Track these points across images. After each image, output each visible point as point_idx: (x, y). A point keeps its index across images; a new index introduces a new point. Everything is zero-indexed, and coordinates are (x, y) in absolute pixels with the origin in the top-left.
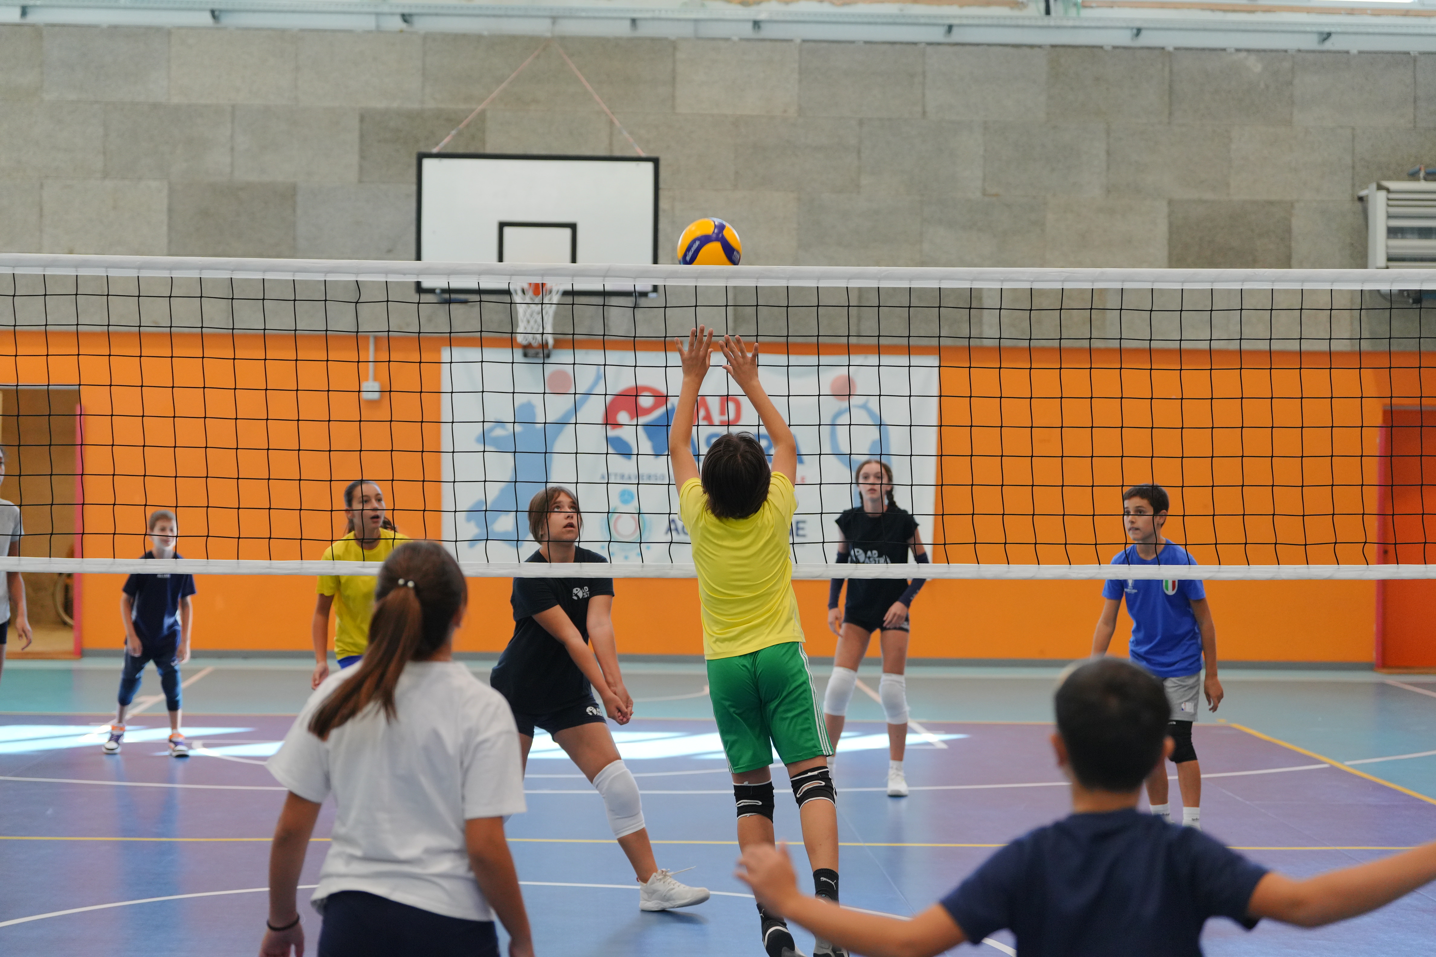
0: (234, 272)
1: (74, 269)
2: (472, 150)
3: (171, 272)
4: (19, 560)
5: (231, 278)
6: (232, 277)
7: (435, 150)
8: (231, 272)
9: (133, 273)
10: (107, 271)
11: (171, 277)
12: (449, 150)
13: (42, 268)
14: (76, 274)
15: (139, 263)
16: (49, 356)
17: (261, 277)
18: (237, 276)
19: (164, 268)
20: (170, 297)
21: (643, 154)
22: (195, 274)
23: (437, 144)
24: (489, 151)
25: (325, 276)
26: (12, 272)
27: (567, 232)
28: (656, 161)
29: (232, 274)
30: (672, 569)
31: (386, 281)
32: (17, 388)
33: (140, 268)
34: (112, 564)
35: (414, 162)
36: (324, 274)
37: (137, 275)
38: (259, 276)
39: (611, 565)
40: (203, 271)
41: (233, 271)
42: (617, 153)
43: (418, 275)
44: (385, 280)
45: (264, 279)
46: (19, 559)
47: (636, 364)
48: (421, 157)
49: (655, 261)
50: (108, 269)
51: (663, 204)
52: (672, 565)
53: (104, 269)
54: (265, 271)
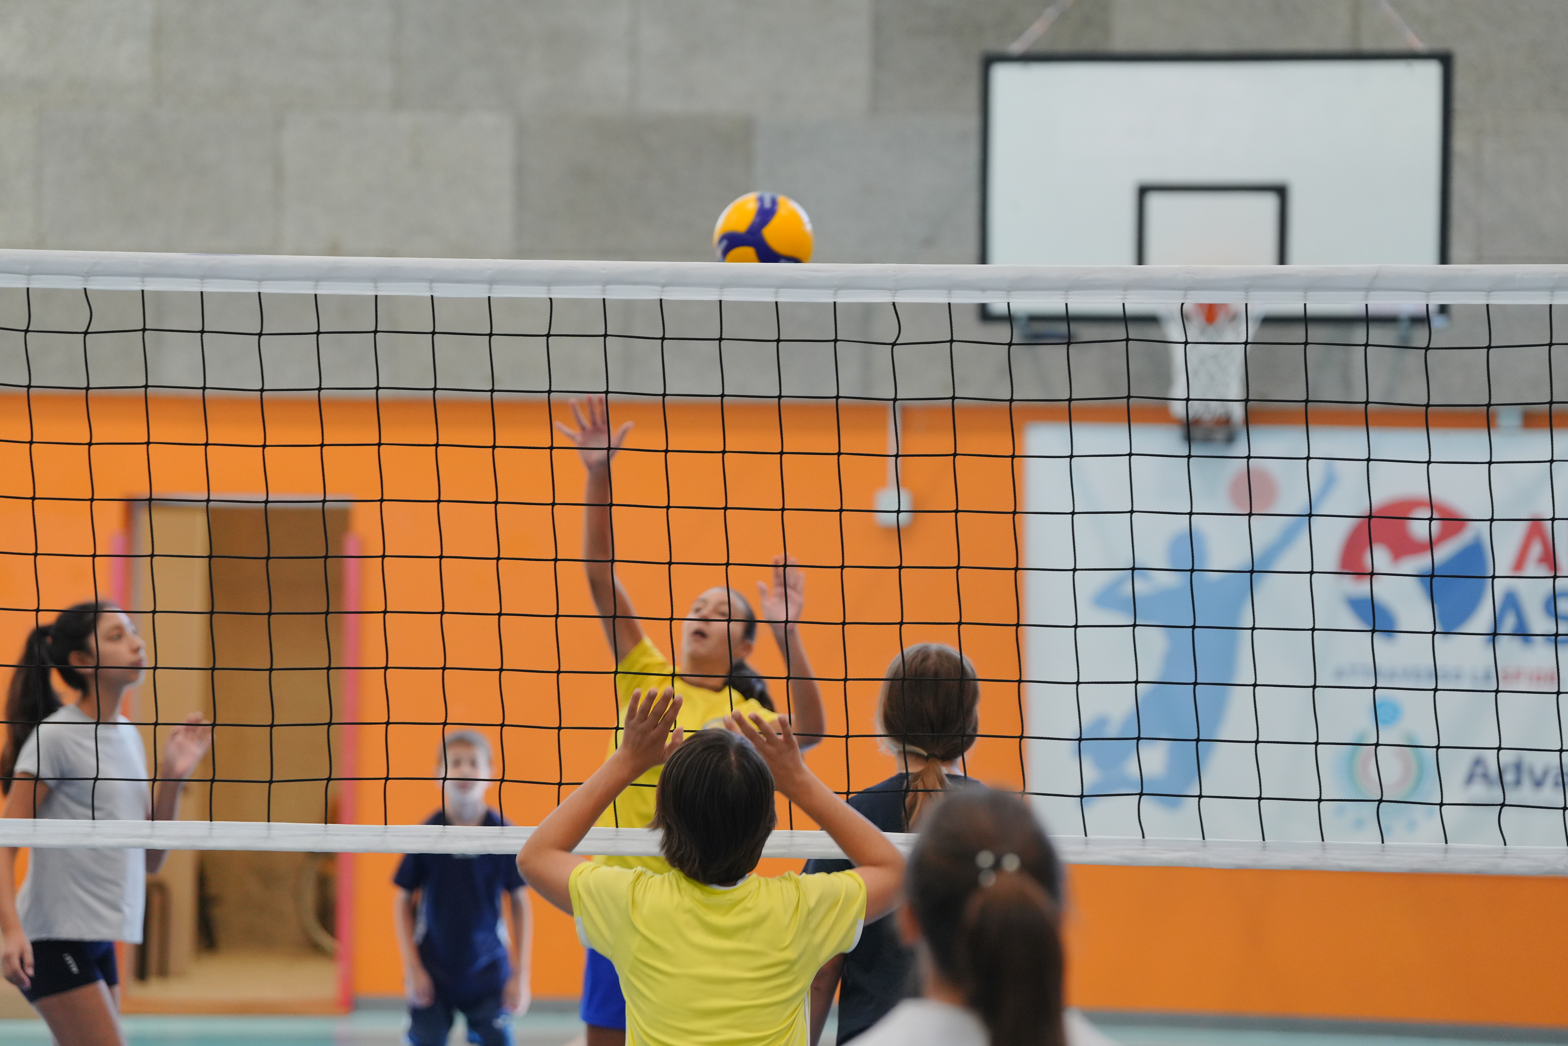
0: (666, 288)
1: (372, 284)
2: (1085, 45)
3: (549, 290)
4: (269, 829)
5: (661, 300)
6: (663, 298)
7: (1017, 47)
8: (659, 288)
9: (481, 292)
10: (431, 288)
11: (551, 299)
12: (1044, 47)
13: (311, 283)
14: (374, 293)
15: (490, 272)
16: (325, 448)
17: (716, 298)
18: (672, 295)
19: (538, 282)
20: (548, 335)
21: (1419, 45)
22: (594, 293)
23: (1017, 35)
24: (1119, 45)
25: (835, 294)
26: (257, 291)
27: (1269, 203)
28: (1446, 60)
29: (662, 292)
30: (1505, 858)
31: (949, 304)
32: (266, 506)
33: (492, 282)
34: (440, 836)
35: (974, 70)
36: (832, 292)
37: (487, 296)
38: (713, 296)
39: (1383, 847)
40: (608, 287)
41: (663, 286)
42: (1368, 45)
43: (1009, 291)
44: (946, 301)
45: (720, 301)
46: (269, 826)
47: (1430, 458)
48: (989, 61)
49: (1444, 258)
50: (435, 285)
51: (1460, 144)
52: (1506, 850)
53: (427, 284)
54: (723, 286)
